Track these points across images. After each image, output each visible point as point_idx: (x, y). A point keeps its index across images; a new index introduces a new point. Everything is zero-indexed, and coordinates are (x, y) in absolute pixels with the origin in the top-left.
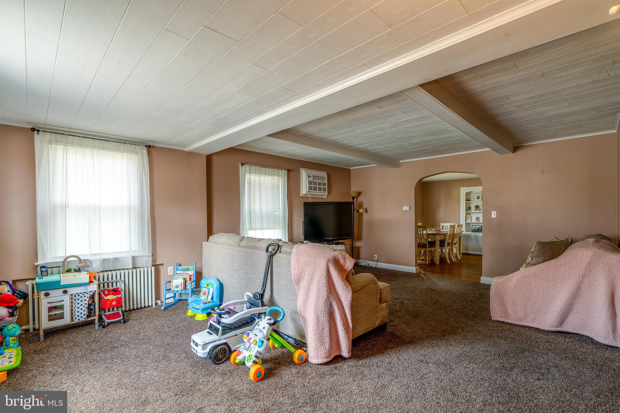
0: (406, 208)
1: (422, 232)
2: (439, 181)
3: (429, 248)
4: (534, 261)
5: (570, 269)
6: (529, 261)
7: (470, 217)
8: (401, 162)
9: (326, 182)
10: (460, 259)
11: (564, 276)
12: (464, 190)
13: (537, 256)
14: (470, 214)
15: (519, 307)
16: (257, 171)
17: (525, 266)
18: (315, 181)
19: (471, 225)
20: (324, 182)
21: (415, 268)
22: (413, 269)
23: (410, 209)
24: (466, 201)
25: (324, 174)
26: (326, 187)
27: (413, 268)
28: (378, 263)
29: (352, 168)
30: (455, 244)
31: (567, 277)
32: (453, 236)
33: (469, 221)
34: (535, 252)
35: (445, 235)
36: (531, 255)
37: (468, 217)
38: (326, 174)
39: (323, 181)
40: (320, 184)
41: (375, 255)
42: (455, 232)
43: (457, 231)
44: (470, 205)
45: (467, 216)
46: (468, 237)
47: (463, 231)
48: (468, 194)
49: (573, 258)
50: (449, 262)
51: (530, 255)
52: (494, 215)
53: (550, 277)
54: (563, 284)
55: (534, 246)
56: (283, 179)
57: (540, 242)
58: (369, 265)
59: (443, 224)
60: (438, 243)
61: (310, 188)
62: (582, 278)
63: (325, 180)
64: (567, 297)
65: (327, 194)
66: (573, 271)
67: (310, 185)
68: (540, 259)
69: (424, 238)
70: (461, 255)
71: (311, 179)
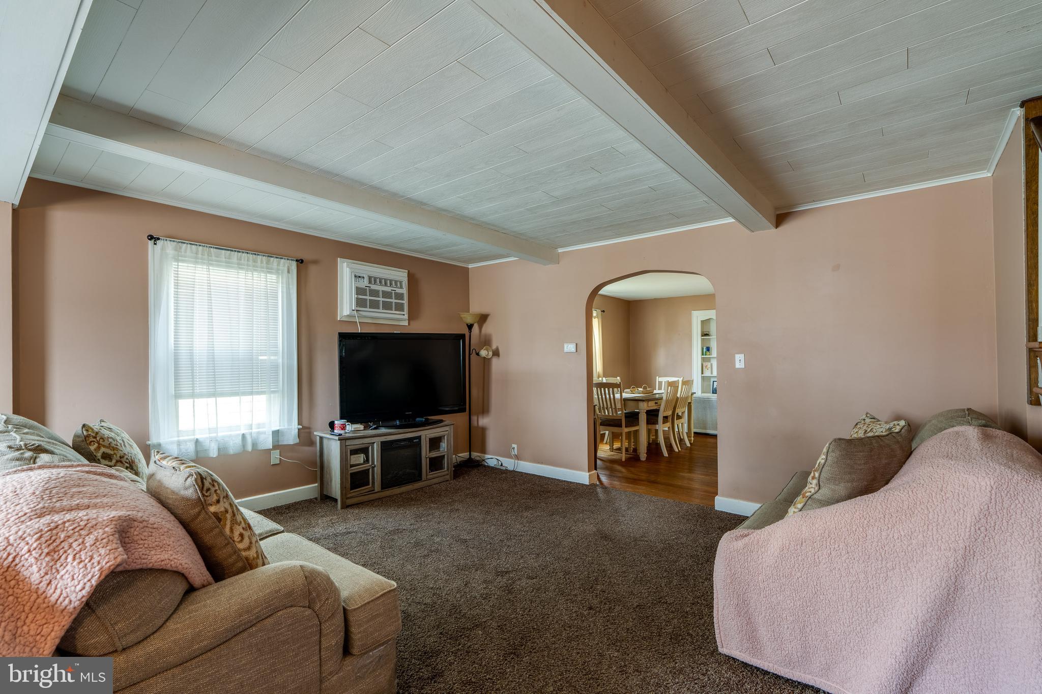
0: (570, 348)
1: (612, 396)
2: (655, 299)
3: (626, 427)
4: (825, 492)
5: (925, 527)
6: (813, 491)
7: (709, 366)
8: (559, 251)
9: (404, 291)
10: (689, 445)
11: (909, 548)
12: (698, 316)
13: (832, 479)
14: (709, 360)
15: (786, 627)
16: (200, 256)
17: (802, 504)
18: (374, 287)
19: (712, 380)
20: (399, 291)
21: (588, 474)
22: (583, 477)
23: (578, 349)
24: (703, 336)
25: (401, 275)
26: (405, 302)
27: (584, 473)
28: (519, 461)
29: (470, 266)
30: (679, 417)
31: (919, 552)
32: (675, 403)
33: (707, 373)
34: (826, 468)
35: (657, 400)
36: (817, 475)
37: (706, 366)
38: (406, 275)
39: (395, 289)
40: (386, 294)
41: (514, 446)
42: (678, 395)
43: (681, 392)
44: (710, 343)
45: (704, 363)
46: (705, 402)
47: (695, 393)
48: (705, 323)
49: (934, 494)
50: (666, 454)
51: (814, 474)
52: (739, 361)
53: (870, 547)
54: (909, 573)
55: (825, 450)
56: (285, 281)
57: (840, 439)
58: (502, 465)
59: (661, 379)
60: (643, 418)
61: (360, 303)
62: (964, 558)
63: (401, 287)
64: (920, 615)
65: (406, 317)
66: (935, 533)
67: (360, 297)
68: (842, 489)
69: (617, 408)
70: (692, 439)
71: (364, 283)
